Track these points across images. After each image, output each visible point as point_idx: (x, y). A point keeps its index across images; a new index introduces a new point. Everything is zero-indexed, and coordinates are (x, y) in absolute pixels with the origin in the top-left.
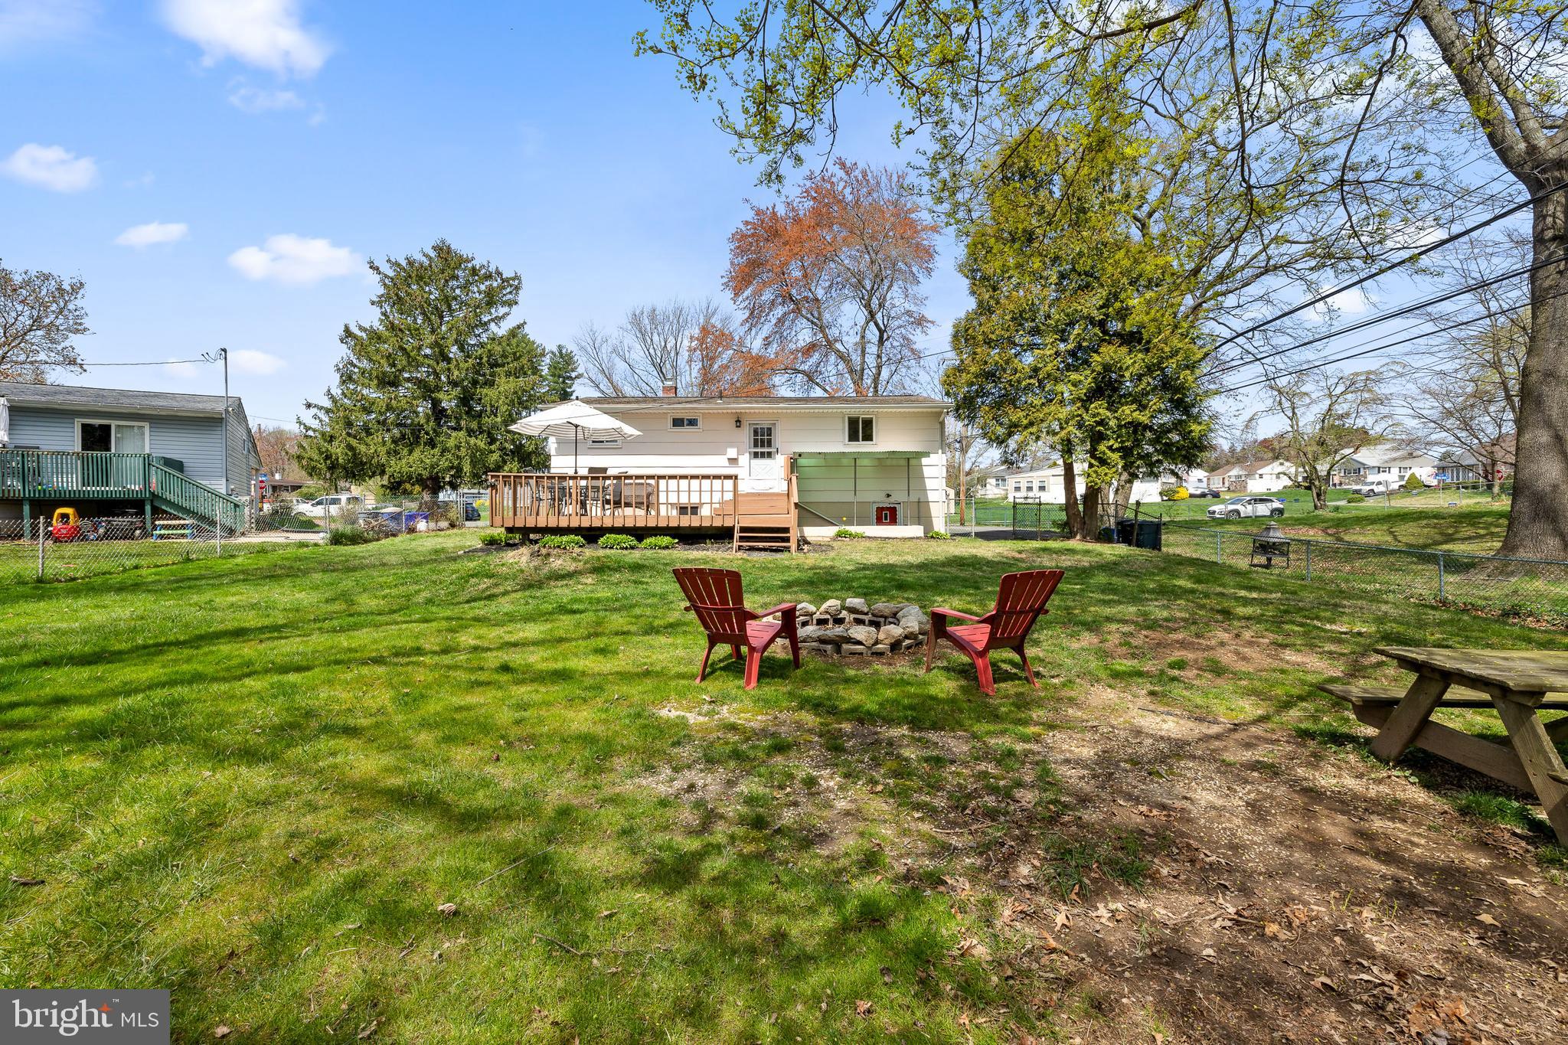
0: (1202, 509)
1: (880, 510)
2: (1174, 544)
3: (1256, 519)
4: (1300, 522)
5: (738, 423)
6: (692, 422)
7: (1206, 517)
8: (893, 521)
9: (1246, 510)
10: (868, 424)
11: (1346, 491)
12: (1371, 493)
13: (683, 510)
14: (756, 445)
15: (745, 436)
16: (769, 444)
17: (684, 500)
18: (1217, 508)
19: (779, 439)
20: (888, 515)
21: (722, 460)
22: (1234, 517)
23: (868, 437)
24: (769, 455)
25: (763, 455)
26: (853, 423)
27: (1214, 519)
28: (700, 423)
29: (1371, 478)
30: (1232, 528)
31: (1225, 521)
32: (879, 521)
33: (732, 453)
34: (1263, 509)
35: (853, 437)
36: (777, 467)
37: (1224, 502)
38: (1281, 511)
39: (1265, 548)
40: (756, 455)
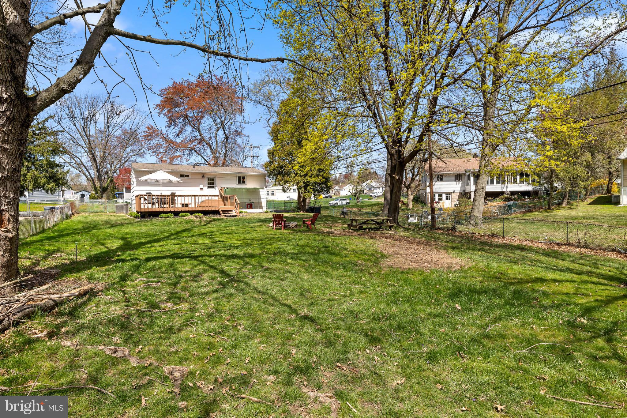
0: (327, 202)
1: (247, 205)
2: (323, 212)
3: (342, 206)
4: (353, 206)
5: (203, 177)
6: (188, 176)
7: (328, 205)
8: (251, 208)
9: (340, 203)
10: (244, 178)
11: (368, 196)
12: (375, 196)
13: (183, 205)
14: (209, 184)
15: (205, 181)
16: (213, 184)
17: (183, 202)
18: (332, 202)
19: (217, 182)
20: (250, 206)
21: (198, 189)
22: (336, 205)
23: (244, 182)
24: (213, 187)
25: (211, 187)
26: (239, 178)
27: (331, 206)
28: (190, 176)
29: (375, 191)
30: (336, 209)
31: (334, 207)
32: (247, 208)
33: (201, 186)
34: (344, 203)
35: (239, 182)
36: (215, 191)
37: (333, 200)
38: (348, 203)
39: (343, 213)
40: (209, 187)
